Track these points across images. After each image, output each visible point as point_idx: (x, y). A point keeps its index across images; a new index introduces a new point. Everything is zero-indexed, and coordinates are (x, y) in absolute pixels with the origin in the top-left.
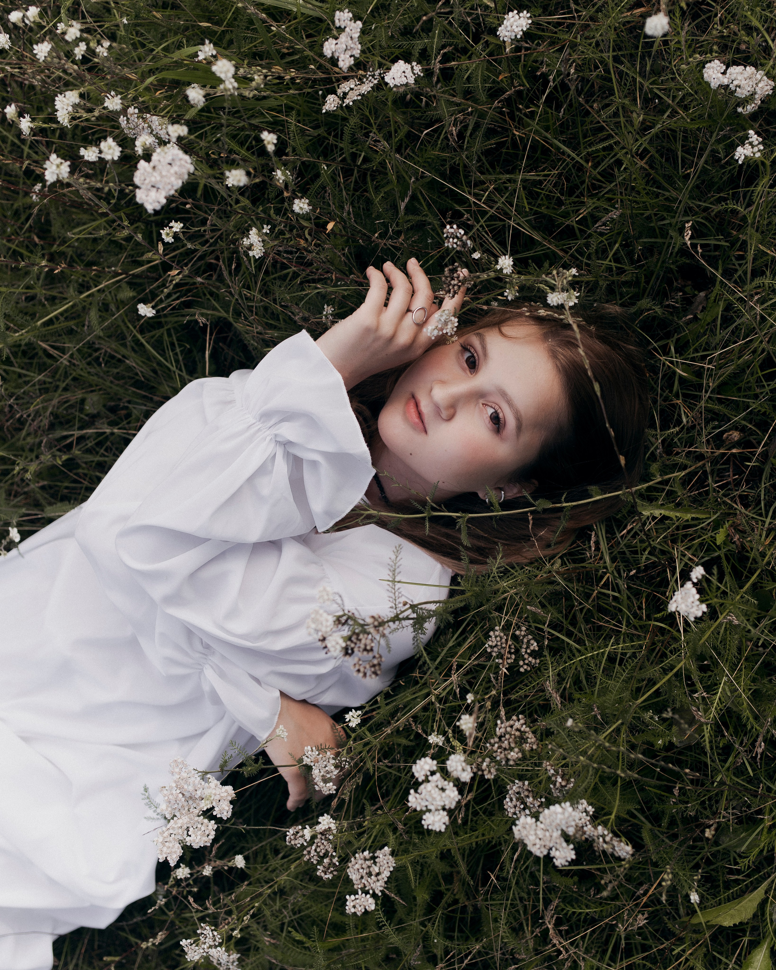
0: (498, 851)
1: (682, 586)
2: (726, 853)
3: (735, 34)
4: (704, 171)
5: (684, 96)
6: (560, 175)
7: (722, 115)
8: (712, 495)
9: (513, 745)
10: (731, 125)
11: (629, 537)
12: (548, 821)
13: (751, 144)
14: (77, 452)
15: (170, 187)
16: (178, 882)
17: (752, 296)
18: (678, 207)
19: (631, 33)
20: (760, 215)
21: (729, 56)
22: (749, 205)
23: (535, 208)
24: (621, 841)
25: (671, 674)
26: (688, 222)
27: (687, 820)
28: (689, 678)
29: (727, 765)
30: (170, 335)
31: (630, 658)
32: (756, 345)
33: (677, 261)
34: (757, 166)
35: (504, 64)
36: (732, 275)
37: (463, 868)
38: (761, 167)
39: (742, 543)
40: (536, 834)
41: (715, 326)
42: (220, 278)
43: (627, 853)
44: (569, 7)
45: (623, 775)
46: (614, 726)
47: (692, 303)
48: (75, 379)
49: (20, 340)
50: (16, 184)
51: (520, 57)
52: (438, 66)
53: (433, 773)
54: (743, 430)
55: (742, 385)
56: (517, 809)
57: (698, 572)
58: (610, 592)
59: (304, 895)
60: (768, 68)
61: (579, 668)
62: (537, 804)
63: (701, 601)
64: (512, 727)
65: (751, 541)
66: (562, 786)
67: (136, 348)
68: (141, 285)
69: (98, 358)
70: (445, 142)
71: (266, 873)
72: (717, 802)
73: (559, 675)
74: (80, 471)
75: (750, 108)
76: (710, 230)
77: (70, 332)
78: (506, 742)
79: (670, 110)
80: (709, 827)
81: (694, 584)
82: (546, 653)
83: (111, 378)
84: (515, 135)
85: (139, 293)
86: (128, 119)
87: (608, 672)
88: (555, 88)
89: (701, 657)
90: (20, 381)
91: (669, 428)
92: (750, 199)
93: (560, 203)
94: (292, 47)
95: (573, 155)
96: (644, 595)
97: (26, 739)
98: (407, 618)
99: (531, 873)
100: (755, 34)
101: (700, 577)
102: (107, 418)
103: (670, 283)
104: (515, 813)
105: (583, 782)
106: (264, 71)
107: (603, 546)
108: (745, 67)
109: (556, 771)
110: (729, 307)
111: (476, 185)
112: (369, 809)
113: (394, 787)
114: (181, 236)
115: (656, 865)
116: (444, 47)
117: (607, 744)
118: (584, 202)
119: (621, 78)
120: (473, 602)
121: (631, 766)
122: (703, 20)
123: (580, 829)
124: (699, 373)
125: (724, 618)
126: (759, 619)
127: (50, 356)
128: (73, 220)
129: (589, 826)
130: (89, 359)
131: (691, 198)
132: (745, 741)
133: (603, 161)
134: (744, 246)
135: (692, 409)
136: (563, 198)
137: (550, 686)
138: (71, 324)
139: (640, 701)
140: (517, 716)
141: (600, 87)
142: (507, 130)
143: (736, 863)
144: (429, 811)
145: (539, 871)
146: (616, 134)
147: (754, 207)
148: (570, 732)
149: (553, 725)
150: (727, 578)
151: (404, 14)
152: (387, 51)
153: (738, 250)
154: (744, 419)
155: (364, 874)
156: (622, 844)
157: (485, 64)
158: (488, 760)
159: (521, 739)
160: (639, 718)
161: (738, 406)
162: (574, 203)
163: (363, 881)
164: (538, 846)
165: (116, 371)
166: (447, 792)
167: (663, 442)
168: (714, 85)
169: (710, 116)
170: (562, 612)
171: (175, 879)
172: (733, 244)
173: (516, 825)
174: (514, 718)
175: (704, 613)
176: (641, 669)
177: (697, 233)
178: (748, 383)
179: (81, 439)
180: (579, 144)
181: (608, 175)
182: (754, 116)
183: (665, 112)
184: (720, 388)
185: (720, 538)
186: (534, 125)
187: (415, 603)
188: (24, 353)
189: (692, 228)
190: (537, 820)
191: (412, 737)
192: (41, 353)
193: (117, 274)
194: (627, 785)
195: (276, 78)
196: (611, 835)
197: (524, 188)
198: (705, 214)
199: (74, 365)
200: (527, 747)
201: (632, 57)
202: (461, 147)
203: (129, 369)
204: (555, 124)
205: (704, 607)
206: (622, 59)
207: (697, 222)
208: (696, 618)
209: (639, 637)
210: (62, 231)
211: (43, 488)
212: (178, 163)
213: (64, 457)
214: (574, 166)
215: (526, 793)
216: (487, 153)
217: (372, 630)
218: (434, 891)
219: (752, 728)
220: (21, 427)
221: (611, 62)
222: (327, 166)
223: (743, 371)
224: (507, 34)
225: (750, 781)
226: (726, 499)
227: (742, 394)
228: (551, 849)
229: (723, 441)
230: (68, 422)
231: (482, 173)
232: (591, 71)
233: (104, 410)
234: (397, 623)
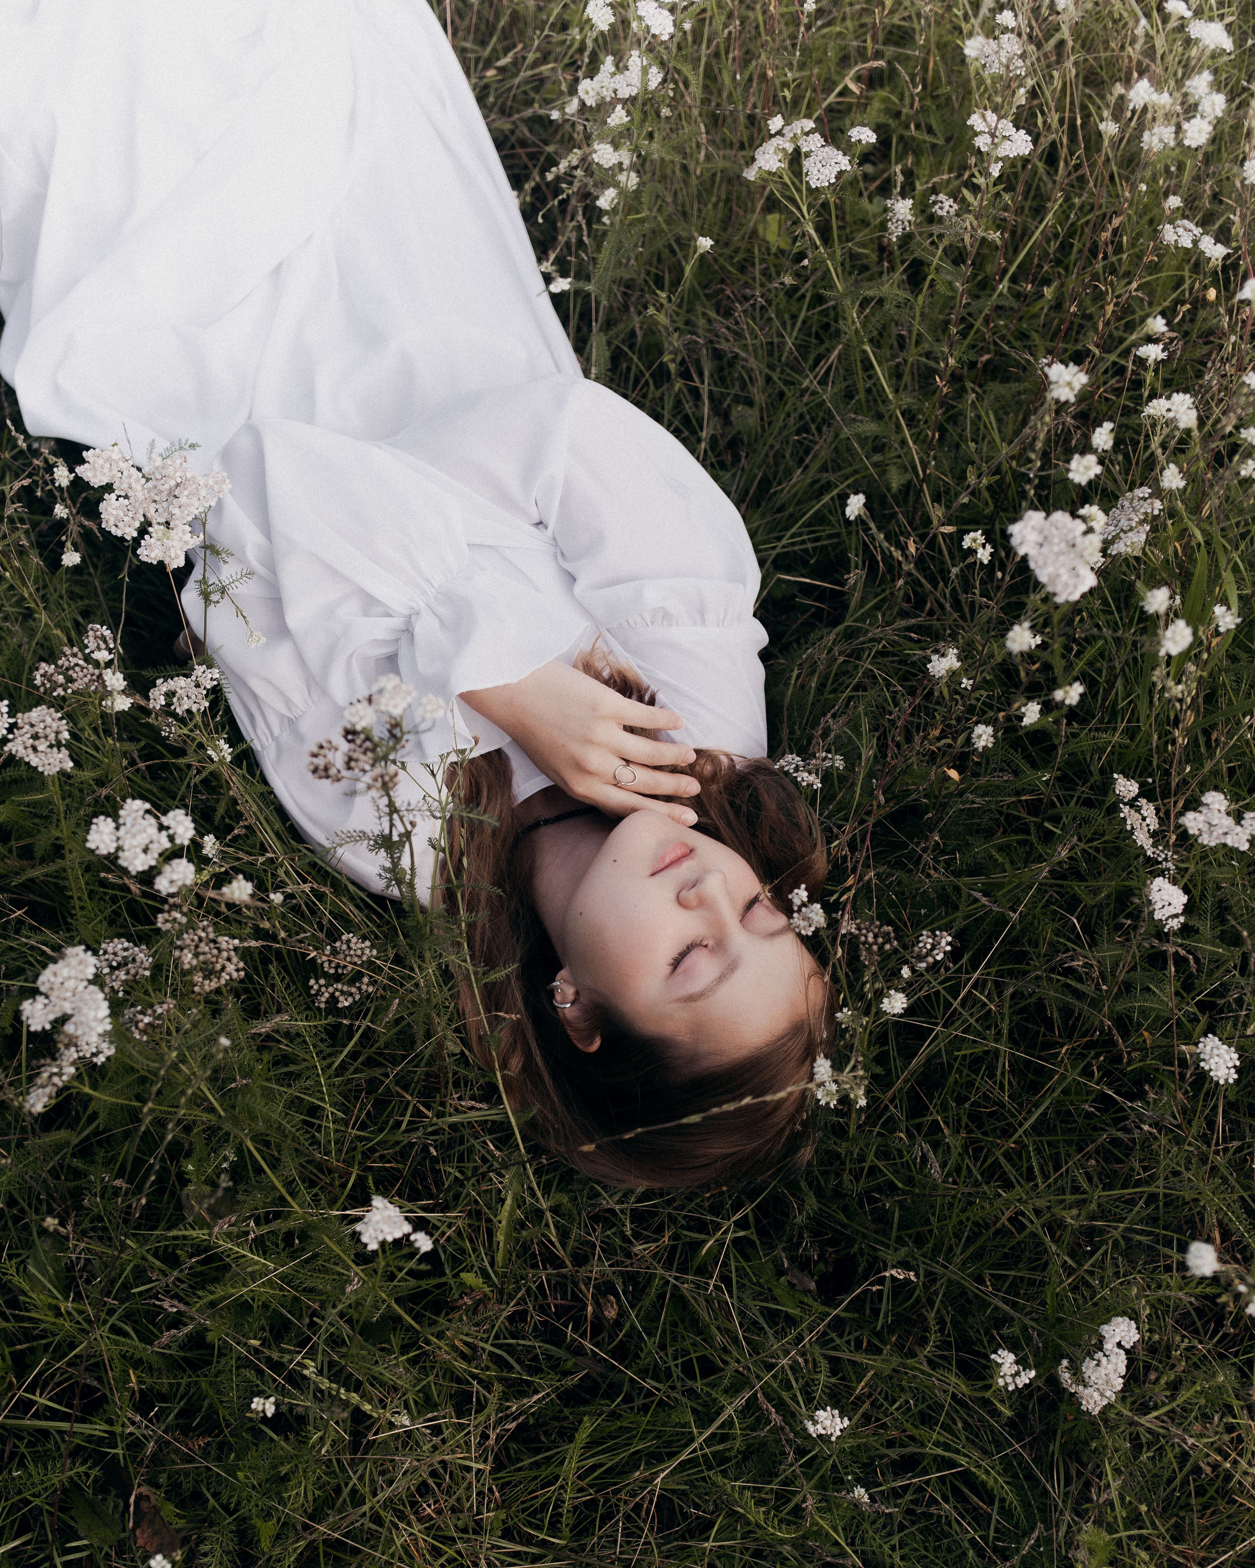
0: (59, 926)
1: (407, 1218)
2: (29, 1245)
3: (1173, 1366)
4: (985, 1305)
5: (1092, 1287)
6: (1002, 1105)
7: (1061, 1337)
8: (531, 1273)
9: (201, 958)
10: (1045, 1347)
11: (483, 1152)
12: (87, 997)
13: (1017, 1374)
14: (677, 386)
15: (1041, 563)
16: (50, 468)
17: (803, 1355)
18: (938, 1263)
19: (1187, 1222)
20: (915, 1377)
21: (1142, 1355)
22: (930, 1362)
23: (956, 1065)
24: (50, 1098)
25: (283, 1191)
26: (917, 1275)
27: (77, 1195)
28: (277, 1215)
29: (150, 1258)
30: (830, 537)
31: (314, 1136)
32: (735, 1353)
33: (862, 1255)
34: (984, 1379)
35: (1164, 1042)
36: (835, 1330)
37: (37, 872)
38: (981, 1384)
39: (460, 1308)
40: (70, 978)
41: (766, 1300)
42: (904, 614)
43: (33, 1105)
44: (1233, 1139)
45: (145, 1110)
46: (216, 1105)
47: (802, 1270)
48: (782, 395)
49: (845, 319)
50: (1066, 339)
51: (1172, 1065)
52: (1172, 950)
53: (171, 838)
54: (618, 1324)
55: (680, 1329)
56: (111, 957)
57: (424, 1243)
58: (407, 1118)
59: (20, 646)
60: (1119, 1407)
61: (305, 1064)
62: (116, 985)
63: (383, 1244)
64: (229, 959)
65: (461, 1320)
66: (137, 1023)
67: (817, 486)
68: (906, 501)
69: (807, 430)
70: (1062, 948)
71: (55, 596)
72: (100, 1238)
73: (298, 1035)
74: (652, 387)
75: (1066, 1377)
76: (901, 1304)
77: (849, 394)
78: (207, 949)
79: (1074, 1265)
80: (62, 1224)
81: (407, 1236)
82: (331, 1019)
83: (777, 447)
84: (1062, 1047)
85: (894, 497)
86: (1145, 499)
87: (295, 1103)
88: (1122, 1109)
89: (304, 1236)
90: (787, 317)
91: (632, 1223)
92: (939, 1366)
93: (961, 1100)
94: (1217, 745)
95: (1027, 1125)
96: (400, 1166)
97: (277, 271)
98: (392, 825)
99: (24, 970)
100: (1168, 1393)
101: (417, 1245)
102: (722, 435)
103: (833, 1242)
104: (105, 952)
105: (141, 1053)
106: (1189, 700)
107: (473, 1116)
108: (1123, 1377)
109: (159, 1018)
110: (791, 1321)
111: (997, 984)
112: (132, 747)
113: (163, 789)
114: (970, 560)
115: (19, 1145)
116: (1197, 960)
117: (190, 1091)
118: (958, 1132)
119: (1125, 1202)
120: (409, 923)
121: (160, 1123)
122: (1194, 1323)
123: (72, 1042)
124: (703, 1271)
125: (356, 1274)
126: (349, 1321)
127: (817, 362)
128: (1007, 413)
129: (75, 1056)
130: (808, 417)
131: (950, 1282)
132: (183, 1286)
133: (1013, 1166)
134: (873, 1350)
135: (654, 1256)
136: (967, 1106)
137: (281, 1020)
138: (861, 396)
139: (249, 1144)
140: (243, 969)
141: (1115, 1171)
142: (1070, 1037)
143: (10, 1257)
144: (117, 828)
145: (26, 980)
146: (1049, 1186)
147: (926, 1368)
148: (212, 1040)
149: (225, 1019)
150: (412, 1283)
151: (1247, 908)
152: (1199, 880)
153: (869, 1341)
154: (633, 1327)
155: (36, 729)
156: (46, 1099)
157: (1166, 1015)
158: (184, 920)
159: (209, 972)
160: (227, 1141)
161: (652, 1320)
162: (960, 1119)
163: (27, 727)
164: (52, 979)
165: (788, 455)
166: (143, 856)
167: (612, 1211)
168: (1105, 1330)
169: (1060, 1320)
170: (386, 1047)
171: (55, 465)
172: (878, 1335)
173: (86, 951)
174: (241, 965)
175: (366, 1245)
176: (296, 1150)
177: (899, 1287)
178: (683, 1337)
179: (696, 393)
180: (1040, 1134)
181: (993, 1173)
182: (1053, 1381)
183: (1072, 1257)
184: (679, 1299)
185: (469, 1278)
186: (1074, 1075)
187: (413, 838)
188: (826, 327)
189: (907, 1281)
190: (90, 982)
191: (227, 821)
192: (822, 349)
193: (925, 467)
194: (135, 1116)
195: (1176, 716)
196: (60, 1084)
197: (986, 1053)
198: (924, 1300)
199: (802, 396)
200: (198, 978)
201: (1153, 1220)
202: (1052, 970)
203: (789, 474)
204: (1072, 1104)
205: (373, 1246)
206: (1153, 1207)
207: (915, 1289)
208: (360, 1233)
209: (339, 1151)
210: (992, 397)
211: (633, 334)
212: (1071, 582)
213: (672, 367)
214: (1010, 1125)
215: (133, 971)
216: (1040, 1005)
217: (378, 770)
218: (10, 832)
219: (200, 1298)
220: (722, 311)
221: (1151, 1189)
222: (1047, 782)
223: (700, 1333)
224: (1208, 1048)
225: (126, 1286)
226: (523, 1291)
227: (668, 1327)
228: (47, 997)
229: (604, 1295)
230: (722, 380)
231: (1013, 996)
232: (1141, 1161)
233: (734, 432)
234: (387, 810)
